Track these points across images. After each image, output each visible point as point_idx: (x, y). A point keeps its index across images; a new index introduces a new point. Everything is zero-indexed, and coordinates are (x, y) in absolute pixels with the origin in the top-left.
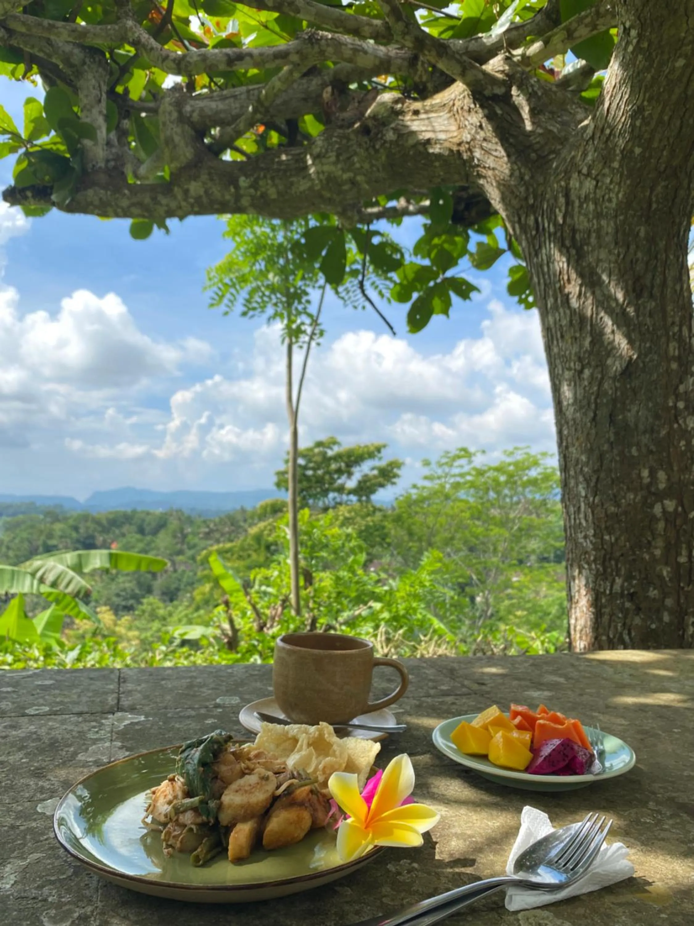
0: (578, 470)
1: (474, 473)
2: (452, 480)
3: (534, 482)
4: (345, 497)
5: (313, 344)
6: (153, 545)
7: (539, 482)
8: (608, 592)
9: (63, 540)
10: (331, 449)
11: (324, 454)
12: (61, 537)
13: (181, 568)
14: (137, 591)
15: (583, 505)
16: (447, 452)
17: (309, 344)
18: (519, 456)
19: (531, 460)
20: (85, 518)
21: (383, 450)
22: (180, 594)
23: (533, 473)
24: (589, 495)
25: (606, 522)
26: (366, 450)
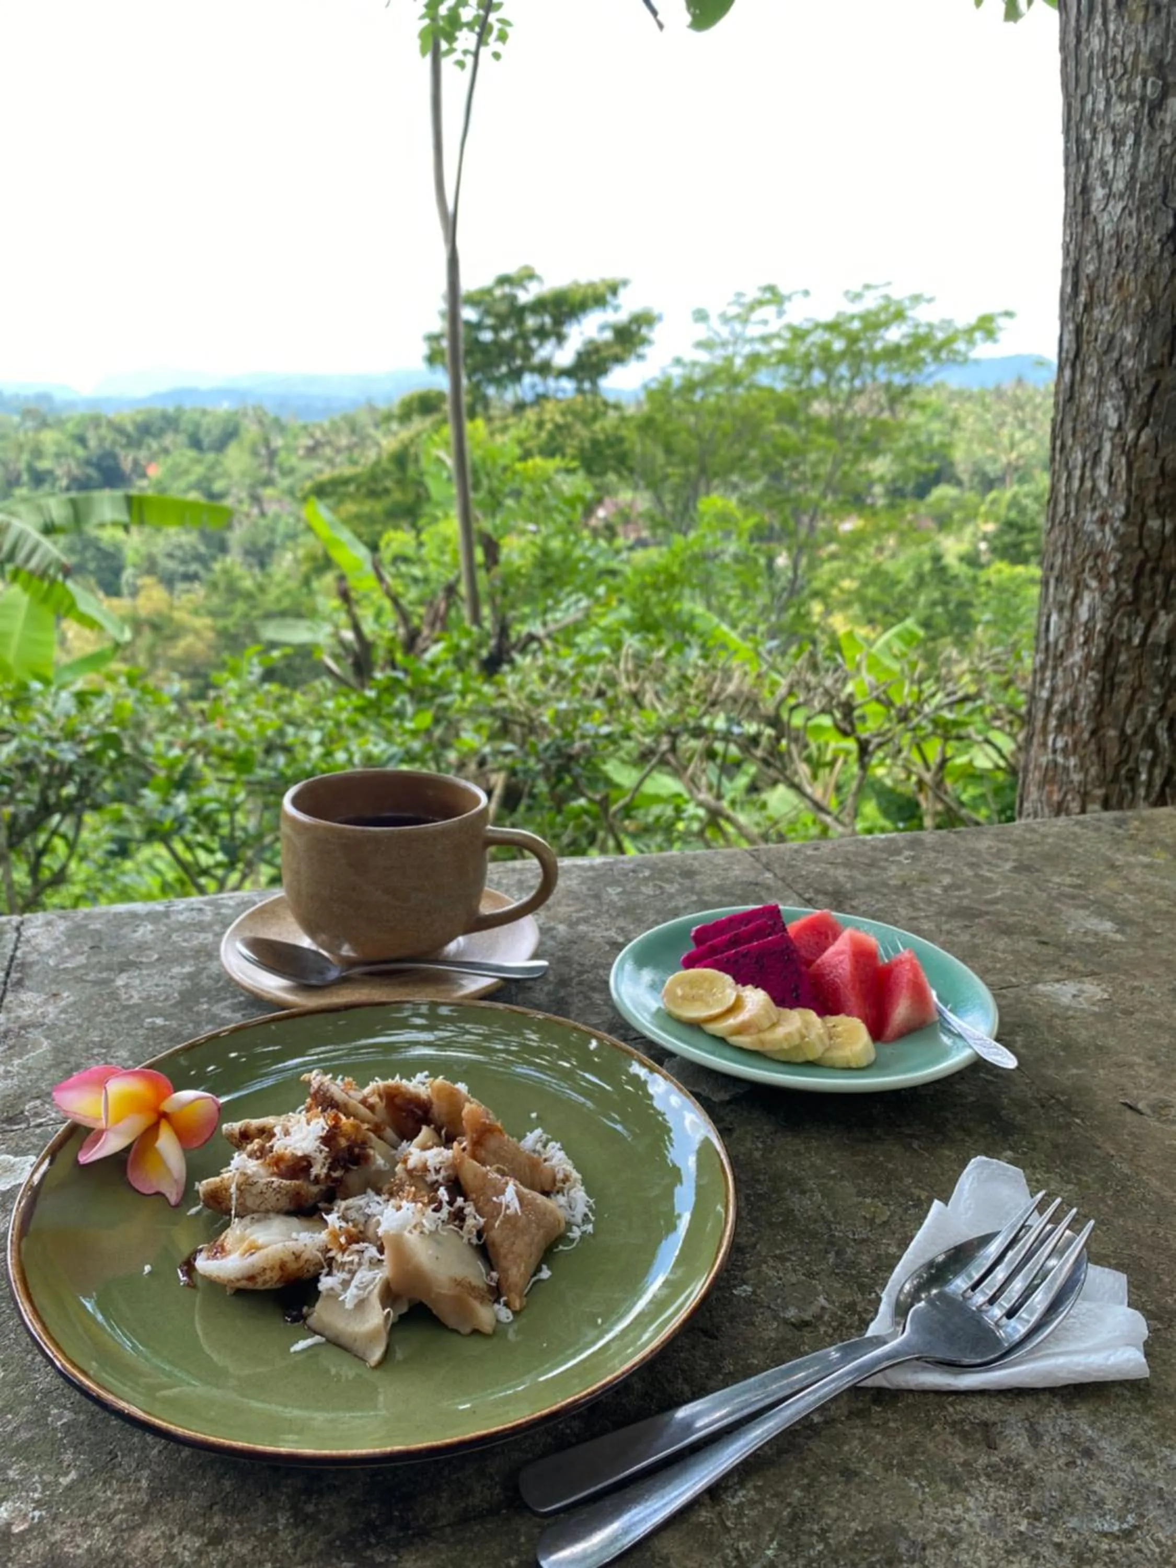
0: (1109, 365)
1: (787, 335)
2: (747, 349)
3: (893, 353)
4: (551, 383)
5: (485, 52)
6: (219, 470)
7: (903, 351)
8: (1136, 641)
9: (63, 460)
10: (525, 289)
11: (513, 298)
12: (58, 456)
13: (272, 509)
14: (202, 549)
15: (1107, 447)
16: (740, 295)
17: (476, 55)
18: (870, 302)
19: (892, 309)
20: (96, 422)
21: (622, 292)
22: (276, 553)
23: (894, 335)
24: (1127, 425)
25: (1158, 489)
26: (590, 291)
